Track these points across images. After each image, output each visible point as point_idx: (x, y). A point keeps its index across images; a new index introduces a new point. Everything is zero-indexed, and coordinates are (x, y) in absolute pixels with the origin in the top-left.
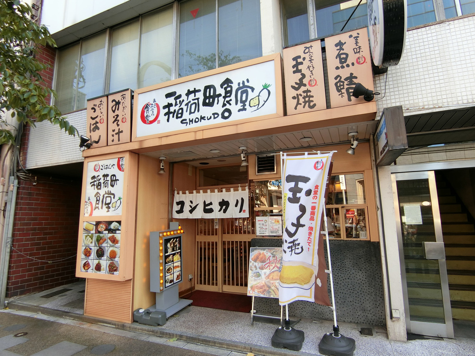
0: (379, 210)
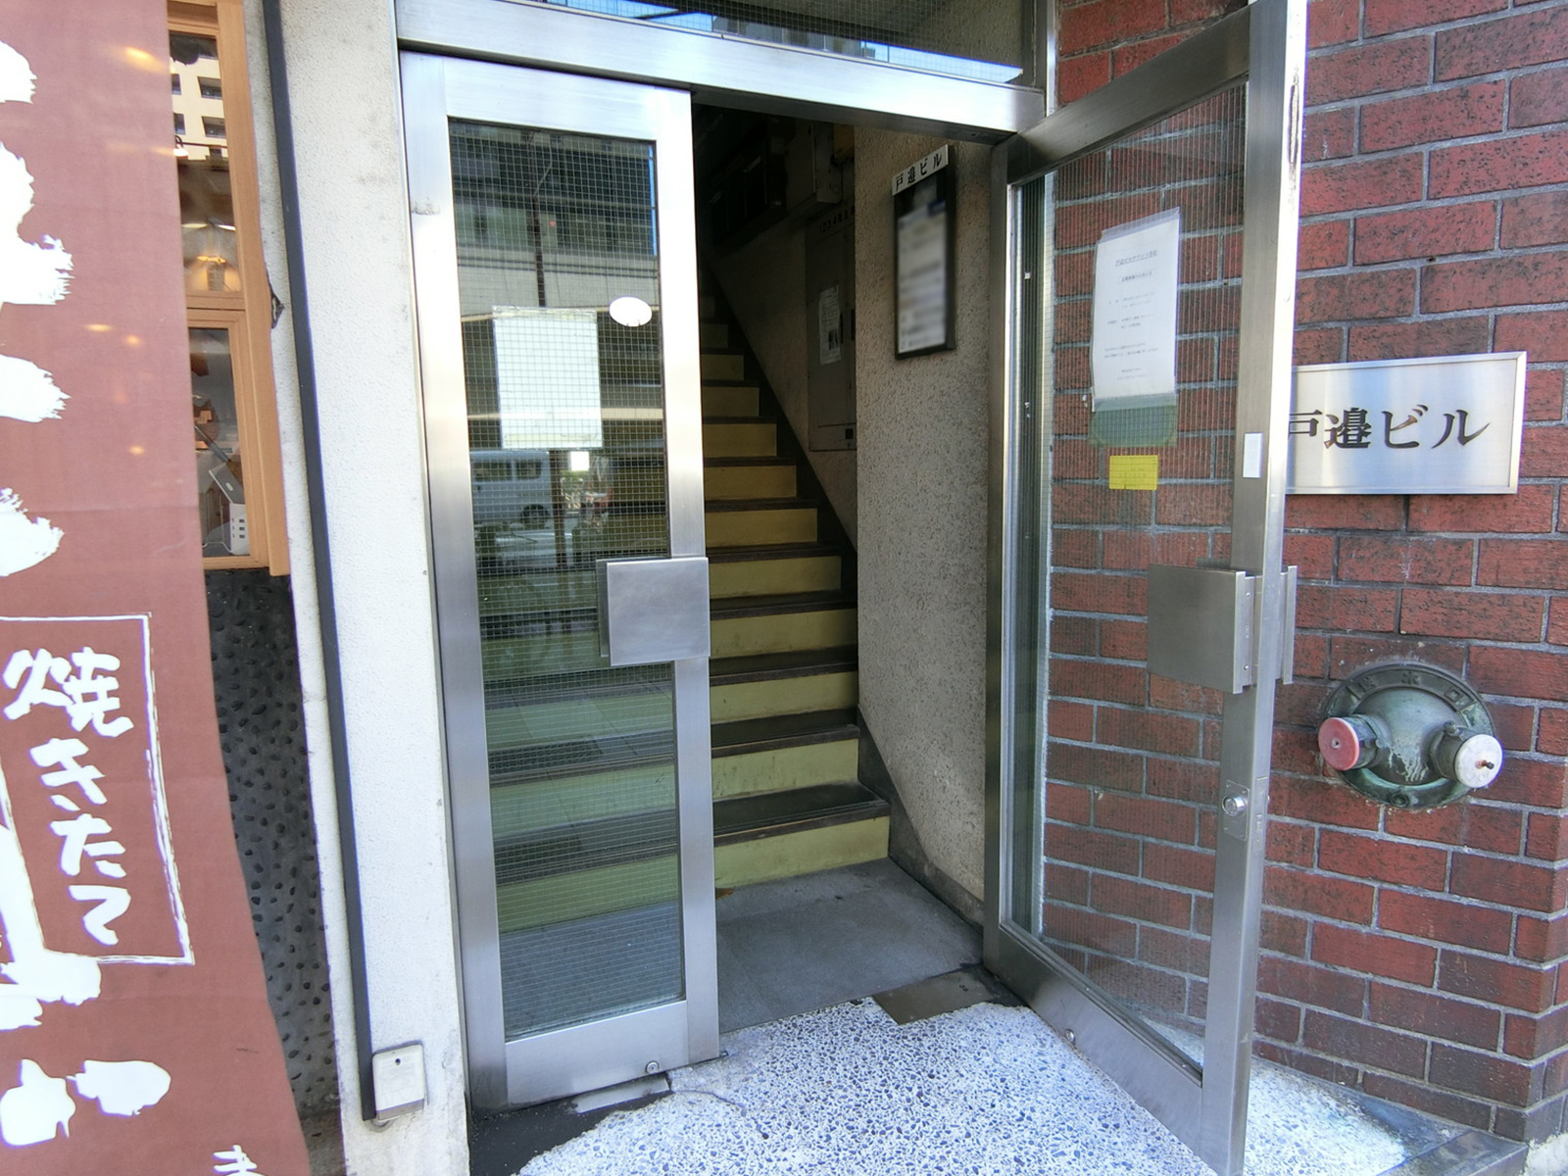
0: (285, 321)
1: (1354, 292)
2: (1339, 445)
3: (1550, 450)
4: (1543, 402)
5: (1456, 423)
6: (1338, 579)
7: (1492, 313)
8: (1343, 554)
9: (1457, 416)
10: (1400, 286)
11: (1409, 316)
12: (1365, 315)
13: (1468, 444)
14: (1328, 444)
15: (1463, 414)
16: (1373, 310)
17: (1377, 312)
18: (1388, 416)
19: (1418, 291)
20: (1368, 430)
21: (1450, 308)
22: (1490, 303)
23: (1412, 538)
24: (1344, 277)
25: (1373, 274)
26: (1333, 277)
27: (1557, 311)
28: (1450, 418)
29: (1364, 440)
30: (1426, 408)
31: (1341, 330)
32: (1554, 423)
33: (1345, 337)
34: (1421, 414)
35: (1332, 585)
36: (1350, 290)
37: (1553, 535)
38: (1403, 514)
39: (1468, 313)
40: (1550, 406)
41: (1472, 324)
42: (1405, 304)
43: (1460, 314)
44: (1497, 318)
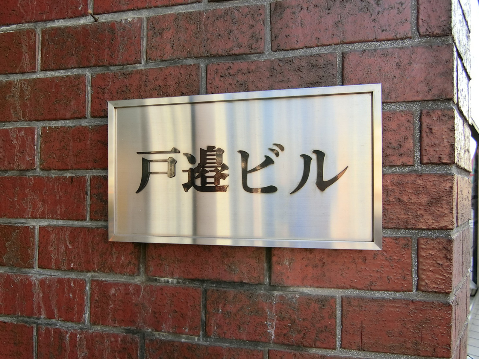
1: (210, 28)
2: (197, 188)
3: (405, 198)
4: (396, 146)
5: (314, 165)
6: (206, 335)
7: (339, 51)
8: (210, 309)
9: (314, 157)
10: (251, 23)
11: (261, 53)
12: (220, 52)
13: (328, 190)
14: (186, 187)
15: (320, 155)
16: (228, 47)
17: (231, 49)
18: (245, 156)
19: (268, 29)
20: (225, 172)
21: (299, 45)
22: (337, 40)
23: (276, 293)
24: (200, 13)
25: (226, 11)
26: (191, 14)
27: (401, 48)
28: (307, 159)
29: (222, 182)
30: (282, 148)
31: (199, 67)
32: (407, 169)
33: (204, 74)
34: (277, 154)
35: (201, 342)
36: (206, 26)
37: (414, 295)
38: (265, 265)
39: (316, 51)
40: (402, 151)
41: (321, 62)
42: (257, 41)
43: (309, 51)
44: (343, 56)
